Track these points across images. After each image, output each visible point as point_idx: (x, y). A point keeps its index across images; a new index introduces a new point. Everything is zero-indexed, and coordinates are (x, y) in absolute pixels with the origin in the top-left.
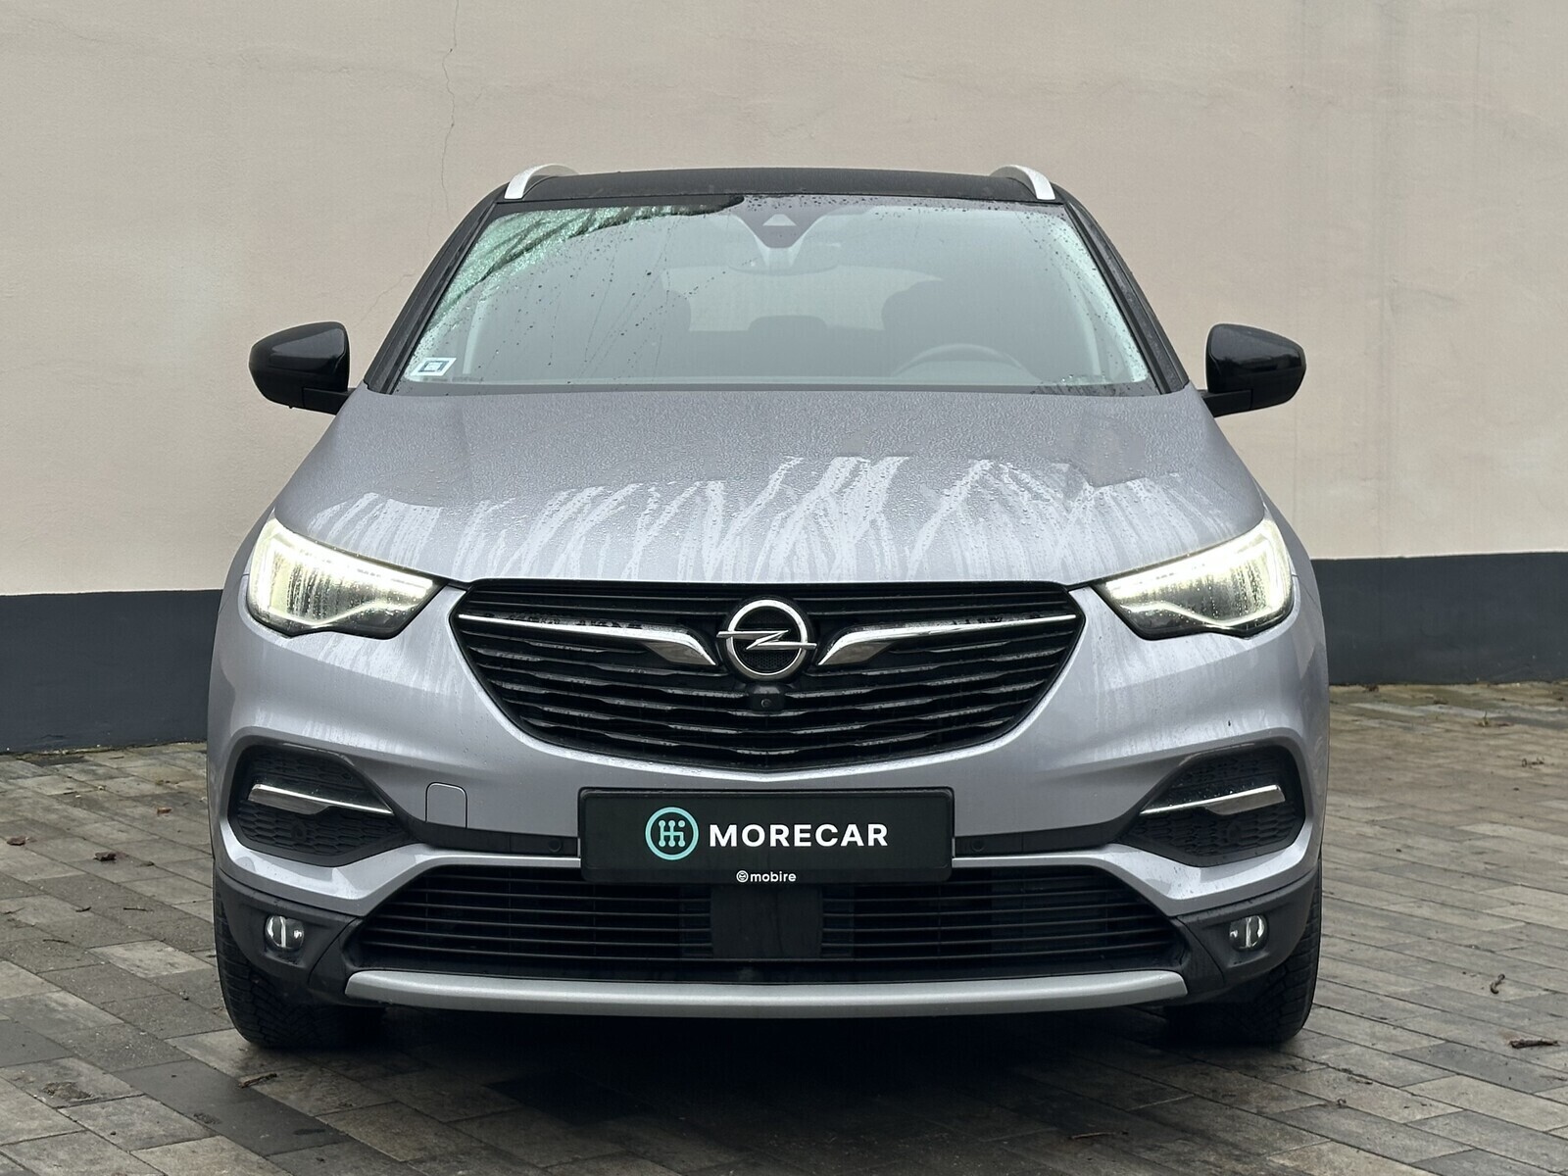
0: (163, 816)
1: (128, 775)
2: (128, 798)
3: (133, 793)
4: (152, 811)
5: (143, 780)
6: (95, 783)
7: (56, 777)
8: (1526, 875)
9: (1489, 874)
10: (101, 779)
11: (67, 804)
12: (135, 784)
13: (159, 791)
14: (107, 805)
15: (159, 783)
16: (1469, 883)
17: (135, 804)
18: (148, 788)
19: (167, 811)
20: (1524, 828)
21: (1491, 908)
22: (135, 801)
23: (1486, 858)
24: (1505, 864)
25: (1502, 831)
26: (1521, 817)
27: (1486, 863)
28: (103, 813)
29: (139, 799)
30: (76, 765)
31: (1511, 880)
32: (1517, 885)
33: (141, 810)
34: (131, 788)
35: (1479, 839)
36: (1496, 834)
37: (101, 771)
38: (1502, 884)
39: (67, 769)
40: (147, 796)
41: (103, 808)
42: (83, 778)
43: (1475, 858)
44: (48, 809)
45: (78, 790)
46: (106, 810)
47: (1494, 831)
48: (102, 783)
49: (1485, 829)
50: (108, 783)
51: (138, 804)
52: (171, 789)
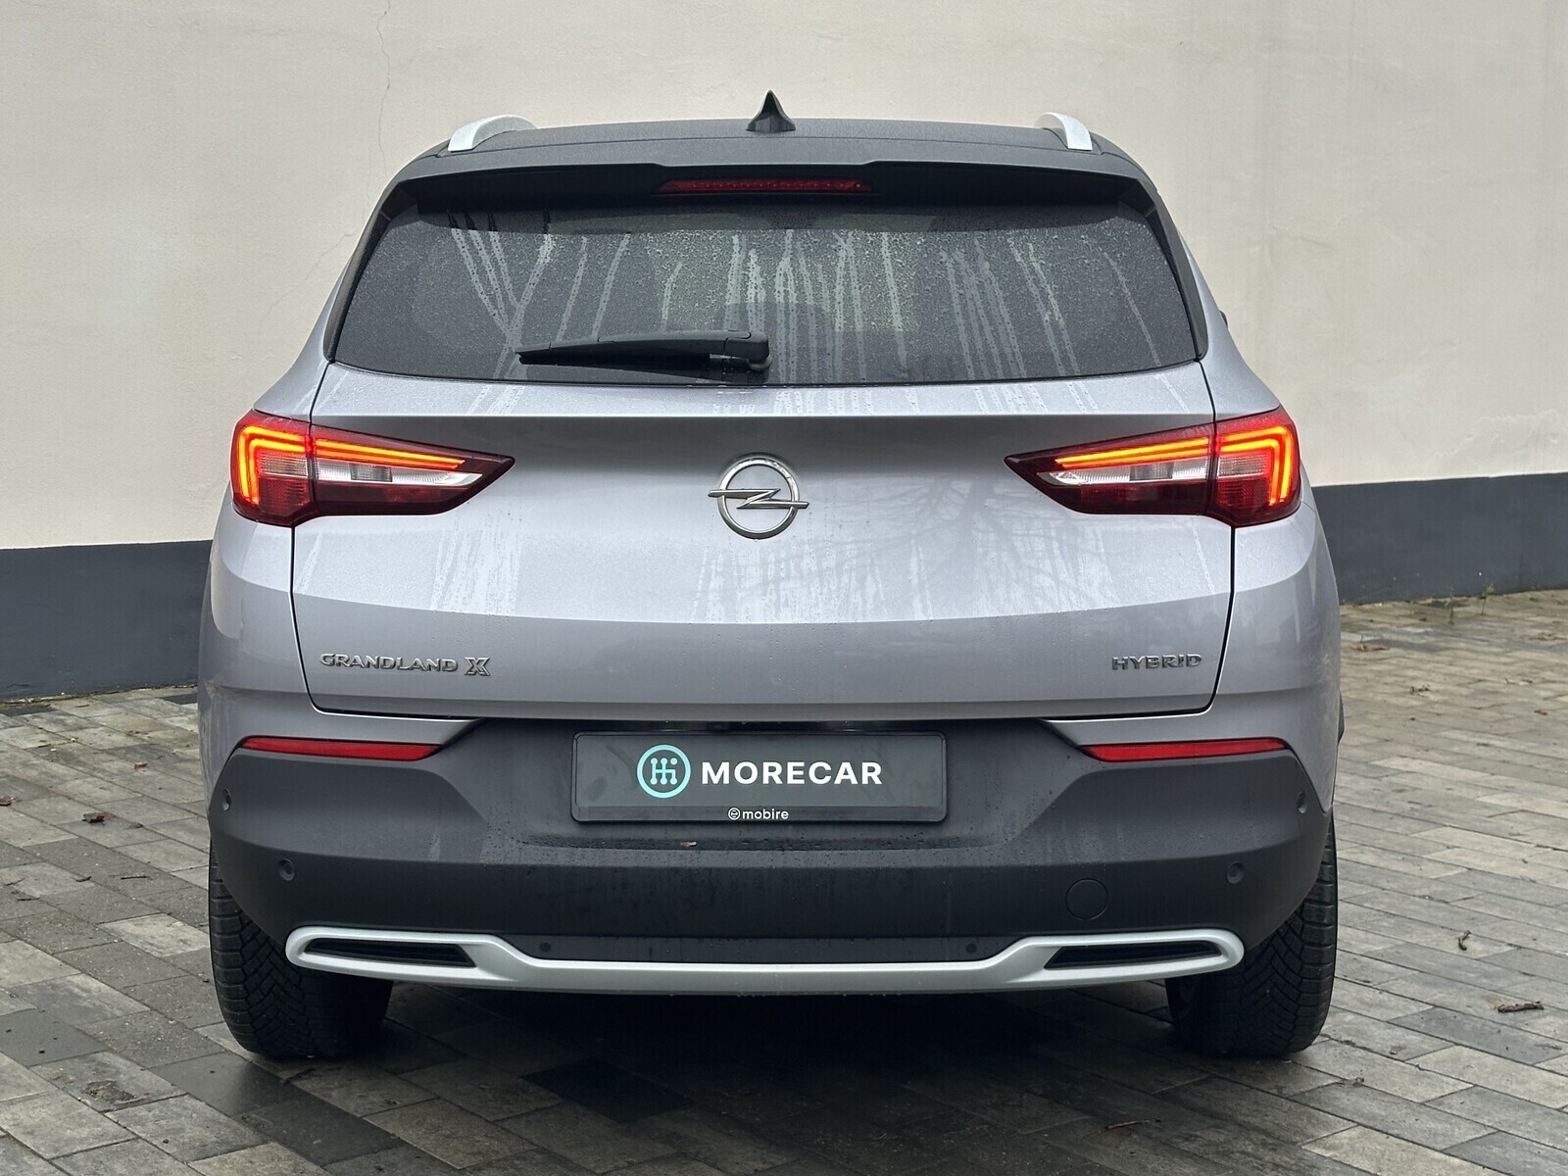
0: (141, 770)
1: (97, 725)
2: (103, 751)
3: (106, 745)
4: (129, 766)
5: (112, 730)
6: (68, 734)
7: (28, 728)
8: (1451, 815)
9: (1417, 814)
10: (72, 730)
11: (44, 758)
12: (106, 736)
13: (131, 742)
14: (82, 758)
15: (129, 734)
16: (1401, 825)
17: (110, 758)
18: (119, 739)
19: (144, 766)
20: (1434, 762)
21: (1430, 853)
22: (109, 754)
23: (1408, 795)
24: (1428, 803)
25: (1415, 765)
26: (1427, 750)
27: (1410, 802)
28: (81, 768)
29: (112, 752)
30: (43, 714)
31: (1441, 821)
32: (1445, 826)
33: (117, 765)
34: (102, 740)
35: (1393, 775)
36: (1408, 769)
37: (70, 721)
38: (1432, 826)
39: (36, 719)
40: (120, 748)
41: (79, 763)
42: (53, 729)
43: (1398, 796)
44: (25, 764)
45: (52, 742)
46: (84, 764)
47: (1407, 766)
48: (73, 734)
49: (1396, 763)
50: (79, 734)
51: (114, 758)
52: (143, 740)
